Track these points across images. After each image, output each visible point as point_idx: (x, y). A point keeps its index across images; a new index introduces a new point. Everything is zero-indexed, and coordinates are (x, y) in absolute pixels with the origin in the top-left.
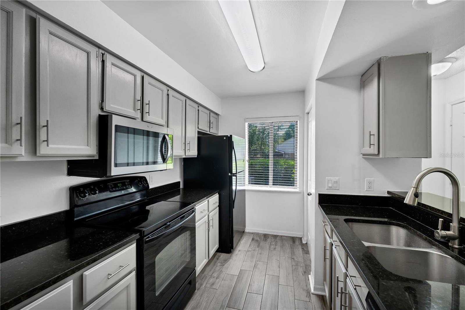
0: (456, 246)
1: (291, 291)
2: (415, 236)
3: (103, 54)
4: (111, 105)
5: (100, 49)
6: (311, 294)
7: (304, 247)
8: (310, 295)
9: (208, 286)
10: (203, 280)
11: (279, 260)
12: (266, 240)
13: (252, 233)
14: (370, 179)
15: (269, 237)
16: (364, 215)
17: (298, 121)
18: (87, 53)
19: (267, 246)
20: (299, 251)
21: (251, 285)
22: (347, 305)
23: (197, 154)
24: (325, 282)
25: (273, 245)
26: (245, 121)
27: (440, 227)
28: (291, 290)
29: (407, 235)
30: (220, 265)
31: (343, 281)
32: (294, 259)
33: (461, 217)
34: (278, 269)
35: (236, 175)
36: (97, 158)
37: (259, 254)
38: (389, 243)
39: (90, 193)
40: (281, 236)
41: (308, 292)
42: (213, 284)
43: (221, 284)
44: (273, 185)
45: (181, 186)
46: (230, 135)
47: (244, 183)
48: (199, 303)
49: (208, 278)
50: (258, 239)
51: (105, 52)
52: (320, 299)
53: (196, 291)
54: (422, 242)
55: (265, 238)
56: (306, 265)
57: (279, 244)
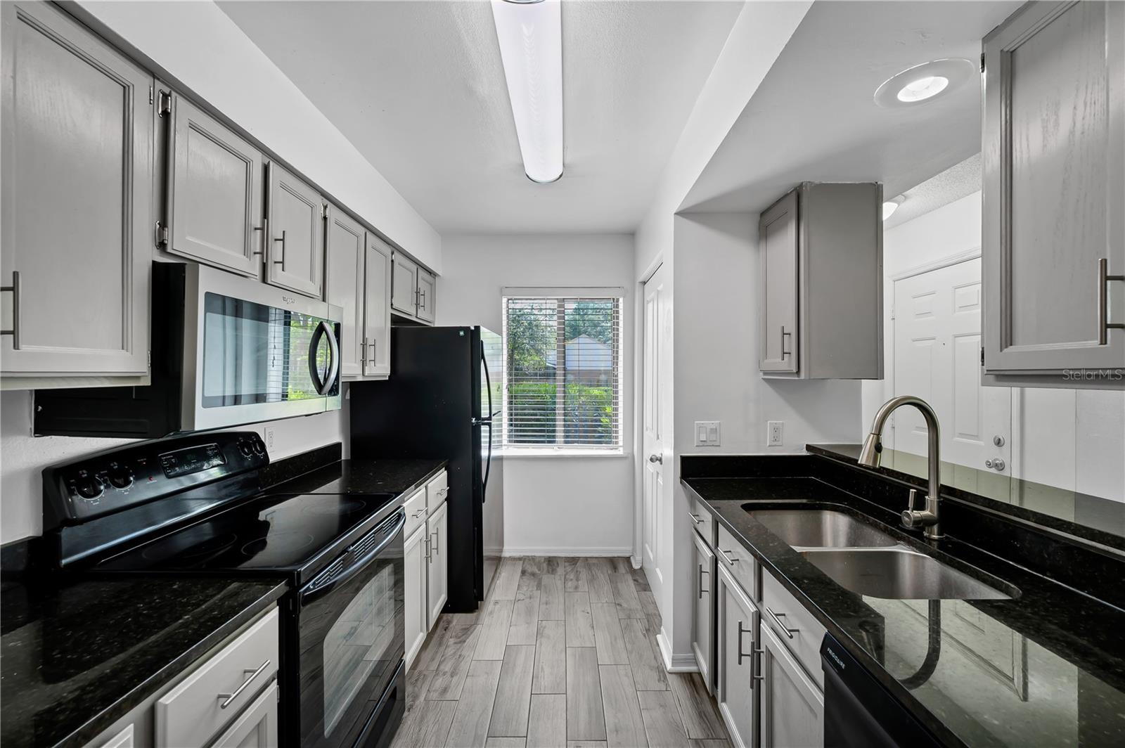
0: (935, 537)
1: (626, 675)
2: (864, 527)
3: (166, 96)
4: (189, 238)
5: (158, 79)
6: (667, 675)
7: (638, 577)
8: (665, 677)
9: (434, 695)
10: (419, 684)
11: (589, 611)
12: (553, 570)
13: (520, 559)
14: (776, 422)
15: (559, 562)
16: (773, 495)
17: (621, 300)
18: (124, 87)
19: (559, 583)
20: (628, 586)
21: (538, 677)
22: (763, 674)
23: (388, 372)
24: (695, 643)
25: (571, 580)
26: (502, 295)
27: (911, 504)
28: (626, 673)
29: (851, 527)
30: (455, 643)
31: (751, 630)
32: (621, 605)
33: (941, 485)
34: (591, 632)
35: (491, 423)
36: (146, 382)
37: (543, 604)
38: (820, 544)
39: (109, 482)
40: (586, 559)
41: (661, 670)
42: (445, 690)
43: (465, 688)
44: (566, 442)
45: (345, 455)
46: (475, 327)
47: (501, 442)
48: (417, 741)
49: (429, 679)
50: (536, 570)
51: (173, 92)
52: (686, 682)
53: (406, 713)
54: (878, 537)
55: (550, 567)
56: (648, 615)
57: (585, 575)
